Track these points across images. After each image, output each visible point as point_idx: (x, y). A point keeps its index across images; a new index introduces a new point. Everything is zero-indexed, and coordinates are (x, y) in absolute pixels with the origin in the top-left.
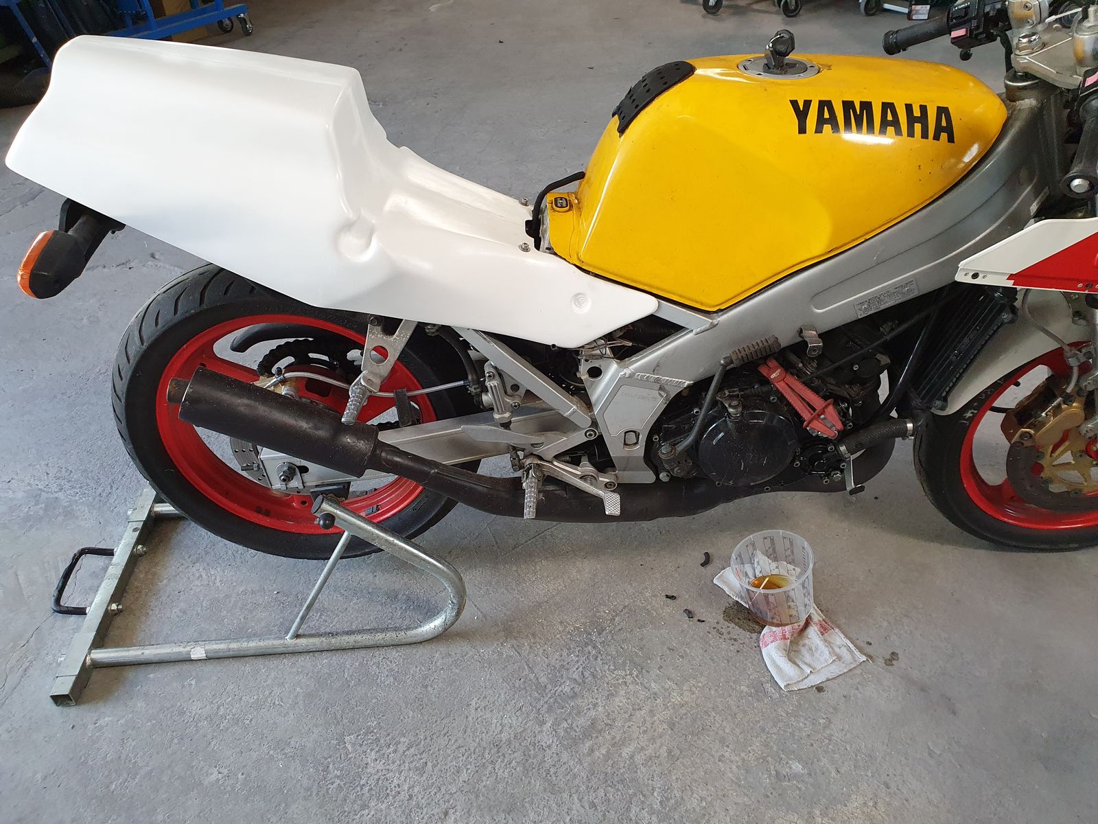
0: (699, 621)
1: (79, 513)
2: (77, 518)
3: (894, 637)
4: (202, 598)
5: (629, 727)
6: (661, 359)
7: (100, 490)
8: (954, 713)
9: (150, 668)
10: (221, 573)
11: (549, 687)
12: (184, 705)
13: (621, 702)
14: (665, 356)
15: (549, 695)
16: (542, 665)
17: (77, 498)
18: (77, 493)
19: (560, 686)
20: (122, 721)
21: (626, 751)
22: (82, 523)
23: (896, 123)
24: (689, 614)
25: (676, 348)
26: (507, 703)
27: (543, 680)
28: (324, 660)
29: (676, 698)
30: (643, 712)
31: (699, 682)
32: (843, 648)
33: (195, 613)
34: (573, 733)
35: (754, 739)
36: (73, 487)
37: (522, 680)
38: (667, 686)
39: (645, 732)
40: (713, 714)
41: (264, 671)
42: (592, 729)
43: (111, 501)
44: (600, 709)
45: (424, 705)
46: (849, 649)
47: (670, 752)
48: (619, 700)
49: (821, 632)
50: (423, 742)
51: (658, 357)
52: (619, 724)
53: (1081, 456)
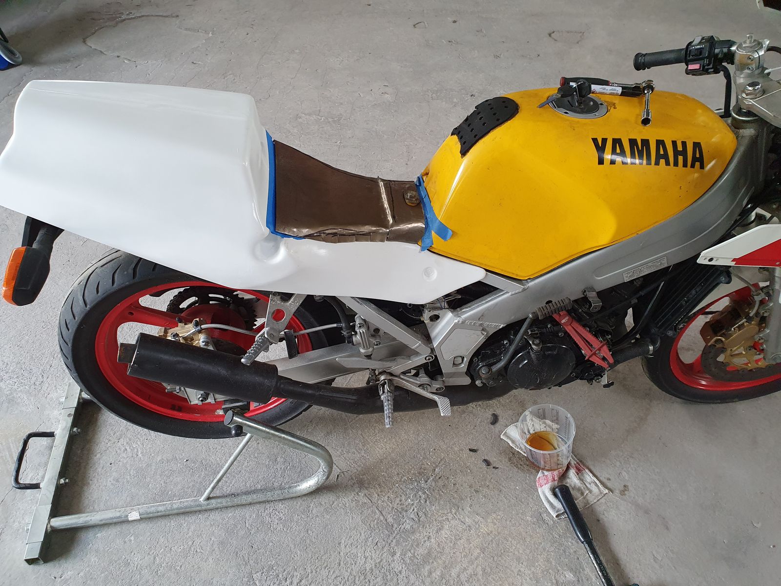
0: (494, 468)
1: (19, 400)
2: (18, 404)
3: (624, 473)
4: (129, 468)
5: (454, 553)
6: (485, 311)
7: (34, 379)
8: (667, 528)
9: (97, 530)
10: (141, 446)
11: (395, 526)
12: (128, 557)
13: (446, 534)
14: (488, 309)
15: (396, 532)
16: (388, 509)
17: (16, 387)
18: (15, 383)
19: (403, 524)
20: (82, 574)
21: (454, 572)
22: (24, 409)
23: (666, 156)
24: (488, 463)
25: (496, 304)
26: (366, 540)
27: (390, 520)
28: (230, 514)
29: (484, 529)
30: (462, 541)
31: (498, 515)
32: (592, 484)
33: (125, 481)
34: (416, 561)
35: (539, 556)
36: (11, 378)
37: (375, 521)
38: (476, 520)
39: (465, 556)
40: (510, 539)
41: (185, 525)
42: (428, 557)
43: (44, 388)
44: (433, 540)
45: (308, 546)
46: (596, 485)
47: (484, 570)
48: (445, 533)
49: (577, 473)
50: (310, 575)
51: (482, 310)
52: (447, 550)
53: (750, 350)
